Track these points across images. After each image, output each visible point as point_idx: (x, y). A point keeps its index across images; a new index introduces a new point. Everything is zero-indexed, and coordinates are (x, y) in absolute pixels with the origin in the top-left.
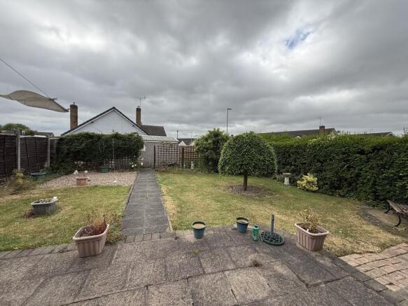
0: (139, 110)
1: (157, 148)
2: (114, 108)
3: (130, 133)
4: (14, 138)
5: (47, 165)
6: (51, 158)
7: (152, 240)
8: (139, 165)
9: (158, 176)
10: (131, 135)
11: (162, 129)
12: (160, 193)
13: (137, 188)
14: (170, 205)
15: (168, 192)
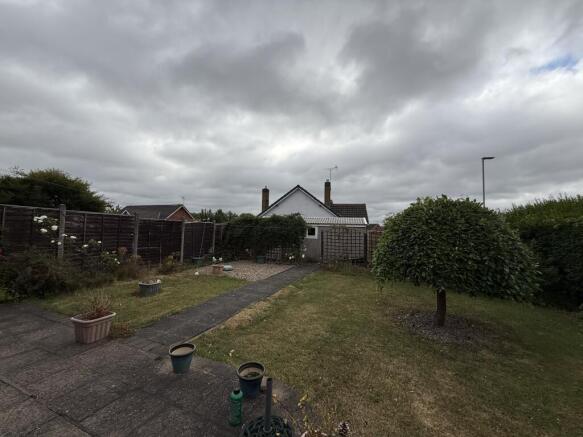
0: (328, 185)
1: (325, 234)
2: (298, 186)
4: (179, 224)
5: (212, 250)
6: (216, 245)
7: (139, 350)
8: (298, 257)
9: (312, 275)
10: (291, 217)
11: (363, 207)
12: (266, 296)
13: (254, 285)
14: (245, 315)
15: (280, 298)
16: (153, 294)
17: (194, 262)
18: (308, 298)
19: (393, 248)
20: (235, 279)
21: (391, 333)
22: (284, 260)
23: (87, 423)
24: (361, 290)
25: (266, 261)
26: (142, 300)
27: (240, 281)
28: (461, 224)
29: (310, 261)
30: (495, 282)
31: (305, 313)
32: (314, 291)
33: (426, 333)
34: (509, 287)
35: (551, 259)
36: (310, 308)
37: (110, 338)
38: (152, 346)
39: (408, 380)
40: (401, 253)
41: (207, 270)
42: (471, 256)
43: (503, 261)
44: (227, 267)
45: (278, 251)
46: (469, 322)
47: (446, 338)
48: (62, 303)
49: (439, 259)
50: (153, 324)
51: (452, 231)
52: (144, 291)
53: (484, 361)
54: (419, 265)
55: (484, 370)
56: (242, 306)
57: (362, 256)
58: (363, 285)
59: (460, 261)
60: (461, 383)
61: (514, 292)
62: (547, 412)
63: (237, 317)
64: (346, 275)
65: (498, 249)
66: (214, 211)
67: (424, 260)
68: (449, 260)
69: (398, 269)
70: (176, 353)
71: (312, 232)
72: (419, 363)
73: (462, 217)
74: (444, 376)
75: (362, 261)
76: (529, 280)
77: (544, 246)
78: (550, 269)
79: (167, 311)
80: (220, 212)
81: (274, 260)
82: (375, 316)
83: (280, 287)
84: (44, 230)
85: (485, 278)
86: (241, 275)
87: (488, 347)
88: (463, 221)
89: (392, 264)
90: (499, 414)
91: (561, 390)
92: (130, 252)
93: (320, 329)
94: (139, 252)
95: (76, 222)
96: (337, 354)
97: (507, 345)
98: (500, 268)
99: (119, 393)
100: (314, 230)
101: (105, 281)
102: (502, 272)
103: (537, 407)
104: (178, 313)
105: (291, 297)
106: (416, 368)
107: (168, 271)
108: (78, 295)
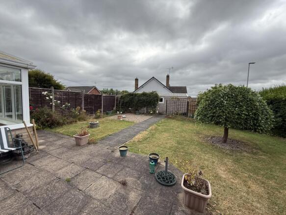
0: (168, 77)
1: (168, 101)
2: (153, 77)
3: (151, 91)
4: (101, 96)
5: (115, 108)
6: (117, 105)
7: (103, 148)
8: (154, 112)
9: (163, 120)
10: (152, 93)
11: (185, 88)
12: (145, 129)
13: (138, 124)
14: (139, 136)
15: (152, 130)
16: (96, 127)
17: (107, 114)
18: (163, 130)
19: (206, 108)
20: (129, 122)
21: (203, 145)
22: (148, 113)
23: (98, 171)
24: (187, 127)
25: (140, 114)
26: (93, 129)
27: (131, 122)
28: (240, 98)
29: (160, 114)
30: (254, 124)
31: (164, 136)
32: (165, 127)
33: (219, 145)
34: (260, 126)
35: (279, 114)
36: (166, 135)
37: (89, 143)
38: (107, 147)
39: (214, 162)
40: (210, 110)
41: (115, 117)
42: (244, 112)
43: (259, 115)
44: (124, 116)
45: (145, 109)
46: (238, 142)
47: (228, 147)
48: (60, 130)
49: (228, 113)
50: (103, 139)
51: (235, 101)
52: (92, 126)
53: (245, 156)
54: (218, 116)
55: (245, 160)
56: (137, 133)
57: (186, 112)
58: (187, 125)
59: (239, 114)
60: (235, 164)
61: (262, 128)
62: (272, 175)
63: (136, 137)
64: (179, 120)
65: (257, 109)
66: (109, 89)
67: (221, 114)
68: (233, 114)
69: (208, 118)
70: (121, 149)
71: (161, 100)
72: (217, 156)
73: (240, 94)
74: (229, 161)
75: (185, 114)
76: (269, 123)
77: (277, 108)
78: (278, 119)
79: (106, 134)
80: (112, 90)
81: (143, 113)
82: (196, 138)
83: (150, 125)
84: (47, 98)
85: (249, 122)
86: (130, 120)
87: (246, 152)
88: (241, 96)
89: (205, 116)
90: (251, 175)
91: (277, 167)
92: (81, 109)
93: (173, 143)
94: (85, 109)
95: (58, 95)
96: (183, 152)
97: (255, 151)
98: (256, 118)
99: (104, 162)
100: (162, 99)
101: (73, 121)
102: (257, 120)
103: (267, 173)
104: (111, 135)
105: (156, 129)
106: (217, 158)
107: (98, 118)
108: (65, 127)
